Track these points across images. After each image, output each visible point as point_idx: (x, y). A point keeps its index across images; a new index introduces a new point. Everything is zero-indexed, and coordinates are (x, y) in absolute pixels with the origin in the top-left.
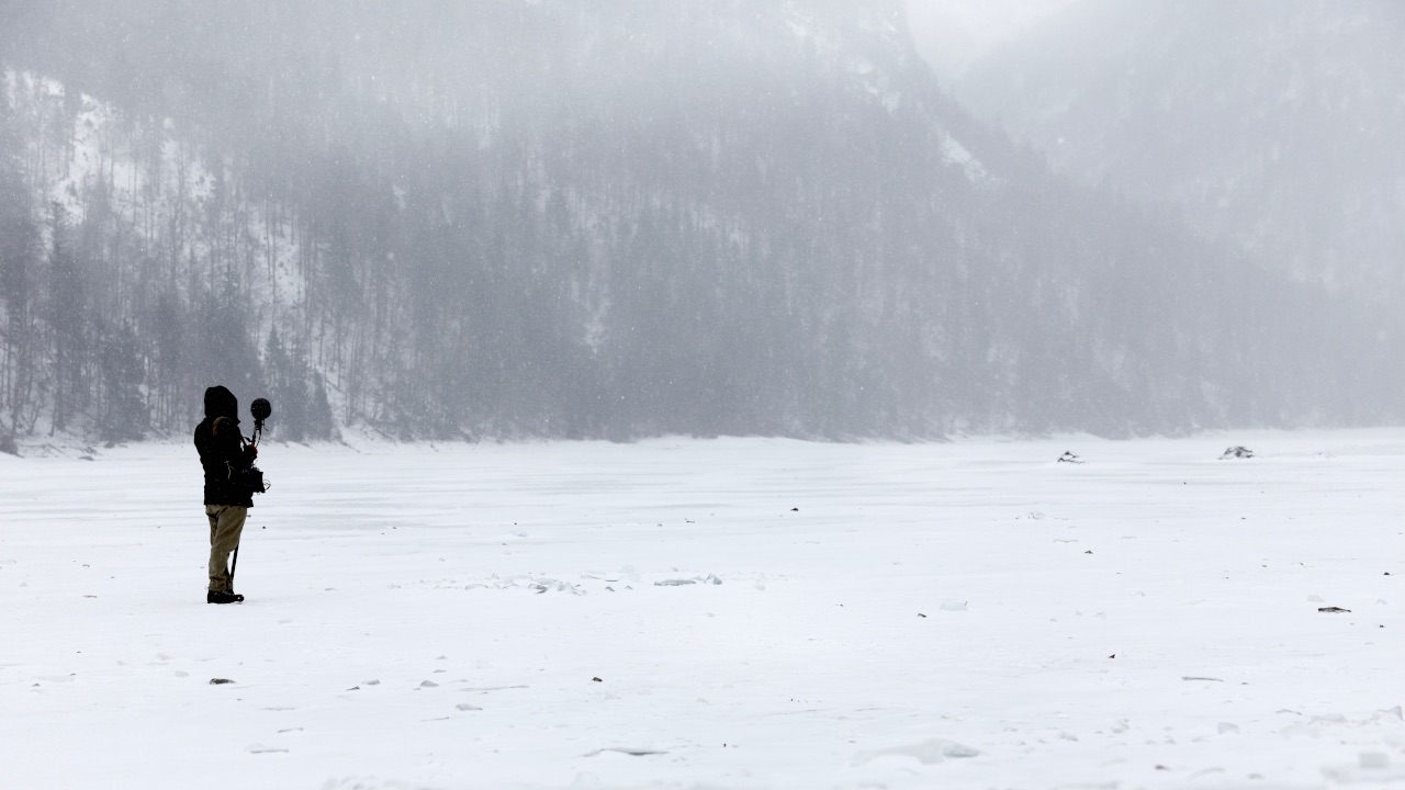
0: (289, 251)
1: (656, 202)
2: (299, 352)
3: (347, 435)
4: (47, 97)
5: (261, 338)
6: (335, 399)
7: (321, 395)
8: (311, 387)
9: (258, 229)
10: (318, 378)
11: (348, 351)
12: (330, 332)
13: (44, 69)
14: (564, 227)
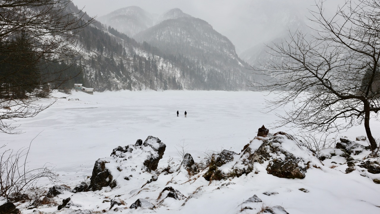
0: (179, 72)
1: (212, 68)
2: (180, 82)
3: (184, 89)
4: (157, 58)
5: (177, 80)
6: (183, 86)
7: (182, 86)
8: (181, 85)
9: (176, 70)
10: (181, 84)
11: (184, 81)
12: (182, 80)
13: (158, 55)
14: (203, 70)
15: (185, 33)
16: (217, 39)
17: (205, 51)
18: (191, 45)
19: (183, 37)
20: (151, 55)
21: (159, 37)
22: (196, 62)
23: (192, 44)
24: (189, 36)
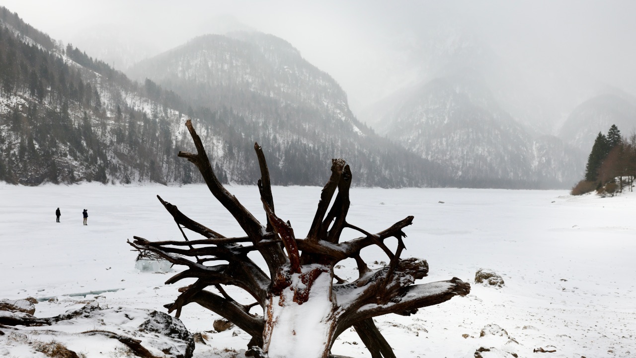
0: (221, 146)
1: (295, 138)
2: (222, 166)
3: (230, 183)
4: (176, 115)
5: (214, 164)
6: (229, 176)
7: (226, 175)
8: (224, 173)
9: (215, 141)
10: (225, 172)
11: (231, 166)
12: (228, 162)
13: (175, 109)
14: (276, 142)
15: (239, 64)
16: (309, 79)
17: (282, 102)
18: (252, 90)
19: (234, 71)
20: (162, 108)
21: (183, 72)
22: (261, 125)
23: (254, 88)
24: (248, 71)
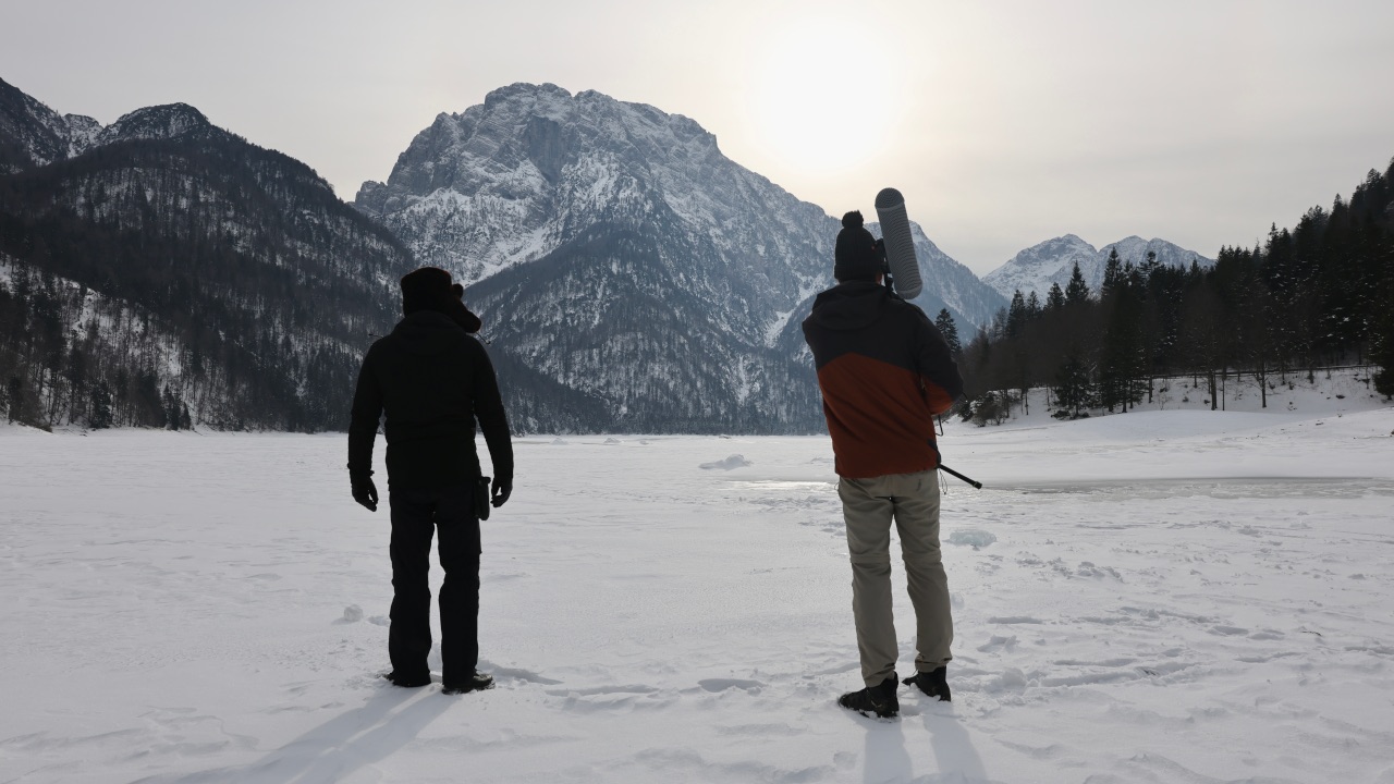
0: (175, 354)
1: (326, 342)
2: (178, 395)
3: (196, 428)
4: (72, 289)
5: (162, 388)
6: (192, 414)
7: (186, 412)
8: (182, 408)
9: (162, 345)
10: (185, 405)
11: (199, 394)
12: (191, 387)
13: (71, 277)
14: (289, 350)
15: (212, 199)
16: (351, 236)
17: (300, 276)
18: (239, 250)
19: (202, 213)
20: (39, 275)
21: (89, 206)
22: (257, 316)
23: (243, 247)
24: (231, 214)
